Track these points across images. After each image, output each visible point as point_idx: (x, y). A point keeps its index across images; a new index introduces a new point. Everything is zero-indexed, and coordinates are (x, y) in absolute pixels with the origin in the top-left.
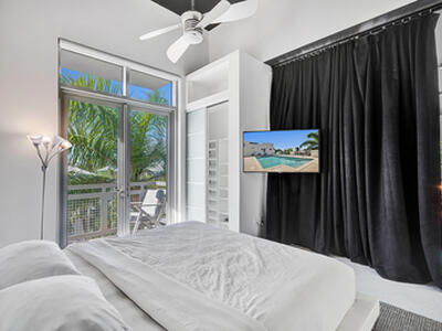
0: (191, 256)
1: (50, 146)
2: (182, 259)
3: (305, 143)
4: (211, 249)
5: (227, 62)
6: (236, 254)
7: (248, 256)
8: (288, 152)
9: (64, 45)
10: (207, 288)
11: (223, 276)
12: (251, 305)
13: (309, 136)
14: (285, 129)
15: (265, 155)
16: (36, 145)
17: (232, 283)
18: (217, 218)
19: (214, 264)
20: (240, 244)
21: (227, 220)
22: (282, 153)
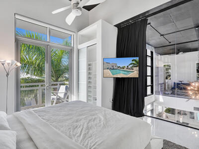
0: (72, 118)
1: (10, 65)
2: (67, 120)
3: (131, 64)
4: (82, 115)
5: (96, 25)
6: (94, 117)
7: (100, 118)
8: (123, 68)
9: (17, 17)
10: (74, 136)
11: (84, 129)
12: (94, 145)
13: (133, 61)
14: (123, 57)
15: (113, 69)
16: (3, 64)
17: (88, 133)
18: (92, 99)
19: (81, 123)
20: (97, 112)
21: (96, 100)
22: (121, 68)
